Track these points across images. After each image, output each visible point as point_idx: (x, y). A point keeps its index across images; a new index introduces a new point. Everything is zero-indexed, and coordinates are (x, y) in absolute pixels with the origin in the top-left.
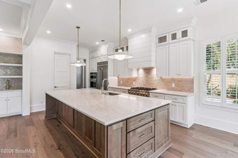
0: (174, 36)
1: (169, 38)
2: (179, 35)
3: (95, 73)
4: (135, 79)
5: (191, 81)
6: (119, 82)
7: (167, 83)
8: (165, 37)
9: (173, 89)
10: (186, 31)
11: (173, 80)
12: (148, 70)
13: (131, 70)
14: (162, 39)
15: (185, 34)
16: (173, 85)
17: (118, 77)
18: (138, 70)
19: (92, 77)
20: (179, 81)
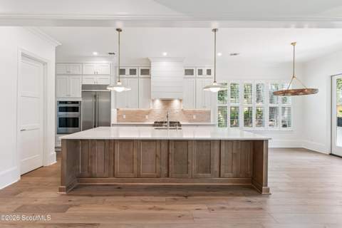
0: (200, 72)
1: (196, 72)
2: (205, 72)
3: (77, 102)
4: (149, 112)
5: (209, 113)
6: (119, 116)
7: (188, 115)
8: (192, 71)
9: (194, 121)
10: (210, 70)
11: (194, 112)
12: (167, 102)
14: (189, 72)
15: (209, 72)
16: (194, 117)
17: (118, 110)
19: (61, 109)
20: (201, 112)
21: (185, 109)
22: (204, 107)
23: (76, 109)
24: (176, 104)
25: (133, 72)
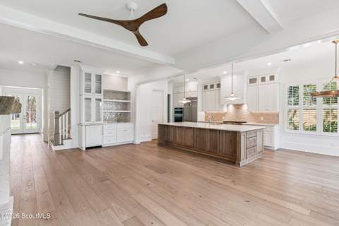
0: (263, 79)
1: (259, 80)
2: (267, 79)
3: (181, 108)
4: (225, 114)
5: (277, 115)
6: (206, 117)
7: (256, 117)
8: (256, 79)
9: (262, 122)
10: (273, 76)
11: (262, 114)
12: (238, 106)
13: (223, 105)
14: (253, 81)
15: (272, 78)
16: (262, 119)
17: (206, 113)
18: (228, 105)
19: (176, 112)
20: (267, 115)
21: (253, 112)
22: (267, 110)
23: (181, 112)
24: (245, 108)
25: (212, 86)
